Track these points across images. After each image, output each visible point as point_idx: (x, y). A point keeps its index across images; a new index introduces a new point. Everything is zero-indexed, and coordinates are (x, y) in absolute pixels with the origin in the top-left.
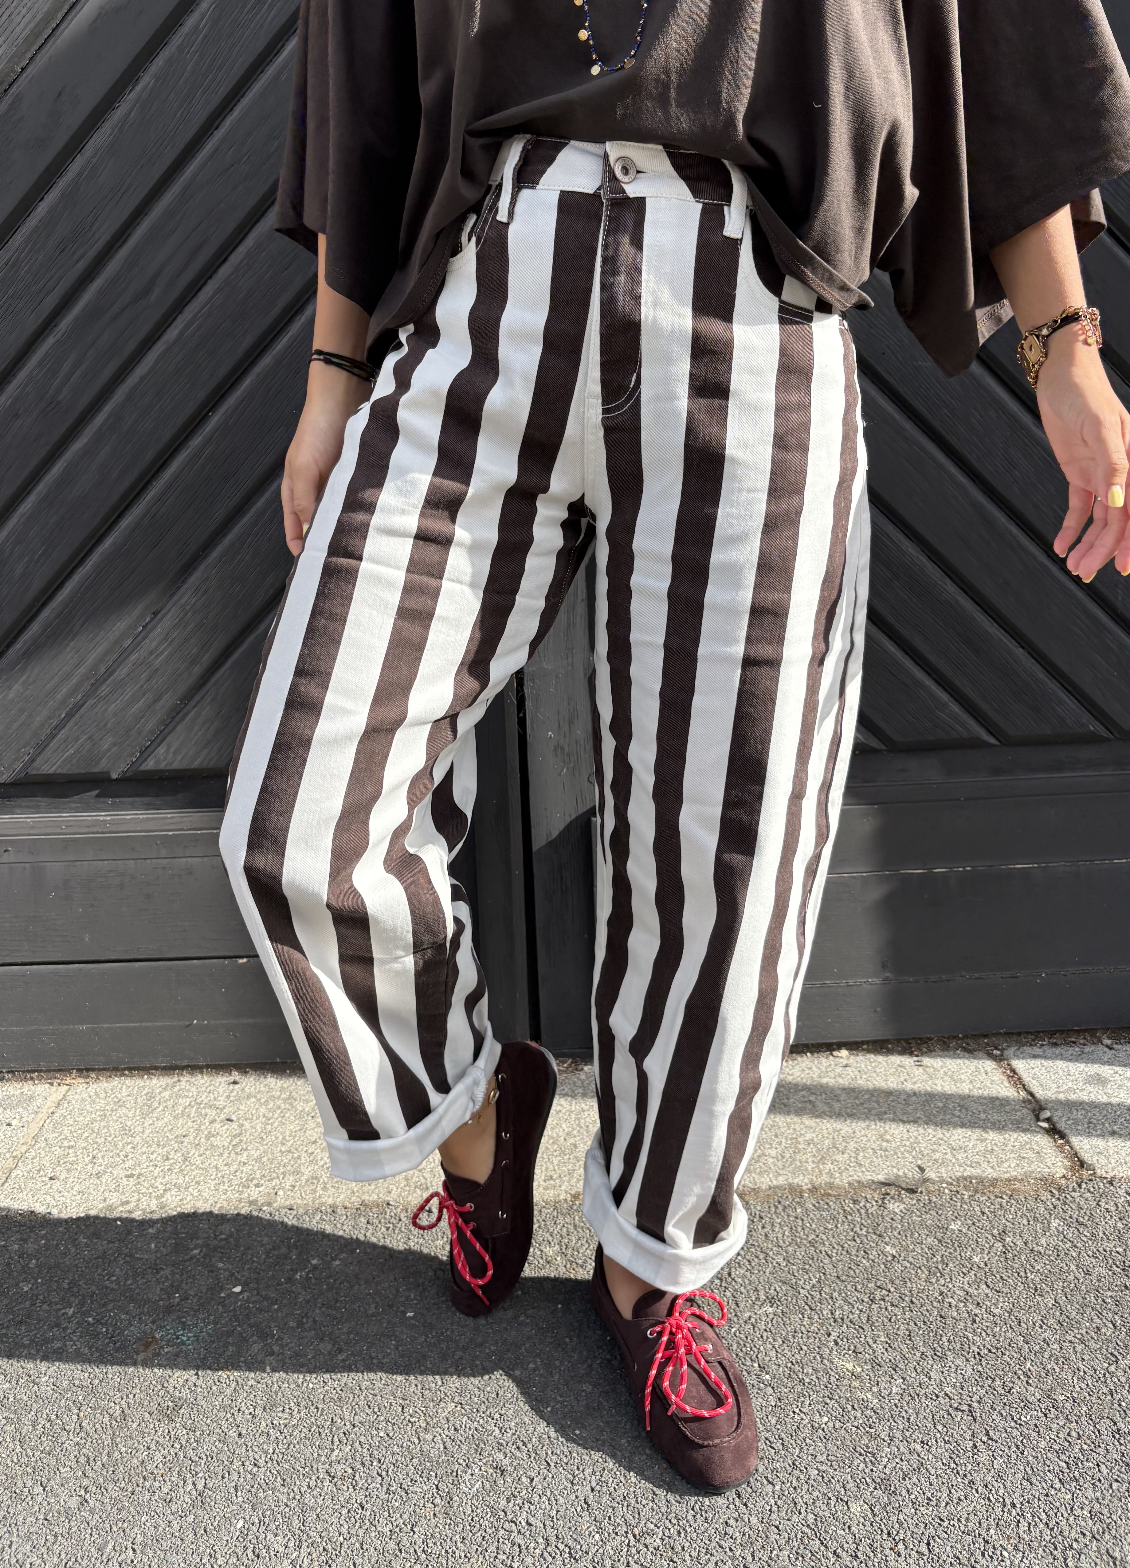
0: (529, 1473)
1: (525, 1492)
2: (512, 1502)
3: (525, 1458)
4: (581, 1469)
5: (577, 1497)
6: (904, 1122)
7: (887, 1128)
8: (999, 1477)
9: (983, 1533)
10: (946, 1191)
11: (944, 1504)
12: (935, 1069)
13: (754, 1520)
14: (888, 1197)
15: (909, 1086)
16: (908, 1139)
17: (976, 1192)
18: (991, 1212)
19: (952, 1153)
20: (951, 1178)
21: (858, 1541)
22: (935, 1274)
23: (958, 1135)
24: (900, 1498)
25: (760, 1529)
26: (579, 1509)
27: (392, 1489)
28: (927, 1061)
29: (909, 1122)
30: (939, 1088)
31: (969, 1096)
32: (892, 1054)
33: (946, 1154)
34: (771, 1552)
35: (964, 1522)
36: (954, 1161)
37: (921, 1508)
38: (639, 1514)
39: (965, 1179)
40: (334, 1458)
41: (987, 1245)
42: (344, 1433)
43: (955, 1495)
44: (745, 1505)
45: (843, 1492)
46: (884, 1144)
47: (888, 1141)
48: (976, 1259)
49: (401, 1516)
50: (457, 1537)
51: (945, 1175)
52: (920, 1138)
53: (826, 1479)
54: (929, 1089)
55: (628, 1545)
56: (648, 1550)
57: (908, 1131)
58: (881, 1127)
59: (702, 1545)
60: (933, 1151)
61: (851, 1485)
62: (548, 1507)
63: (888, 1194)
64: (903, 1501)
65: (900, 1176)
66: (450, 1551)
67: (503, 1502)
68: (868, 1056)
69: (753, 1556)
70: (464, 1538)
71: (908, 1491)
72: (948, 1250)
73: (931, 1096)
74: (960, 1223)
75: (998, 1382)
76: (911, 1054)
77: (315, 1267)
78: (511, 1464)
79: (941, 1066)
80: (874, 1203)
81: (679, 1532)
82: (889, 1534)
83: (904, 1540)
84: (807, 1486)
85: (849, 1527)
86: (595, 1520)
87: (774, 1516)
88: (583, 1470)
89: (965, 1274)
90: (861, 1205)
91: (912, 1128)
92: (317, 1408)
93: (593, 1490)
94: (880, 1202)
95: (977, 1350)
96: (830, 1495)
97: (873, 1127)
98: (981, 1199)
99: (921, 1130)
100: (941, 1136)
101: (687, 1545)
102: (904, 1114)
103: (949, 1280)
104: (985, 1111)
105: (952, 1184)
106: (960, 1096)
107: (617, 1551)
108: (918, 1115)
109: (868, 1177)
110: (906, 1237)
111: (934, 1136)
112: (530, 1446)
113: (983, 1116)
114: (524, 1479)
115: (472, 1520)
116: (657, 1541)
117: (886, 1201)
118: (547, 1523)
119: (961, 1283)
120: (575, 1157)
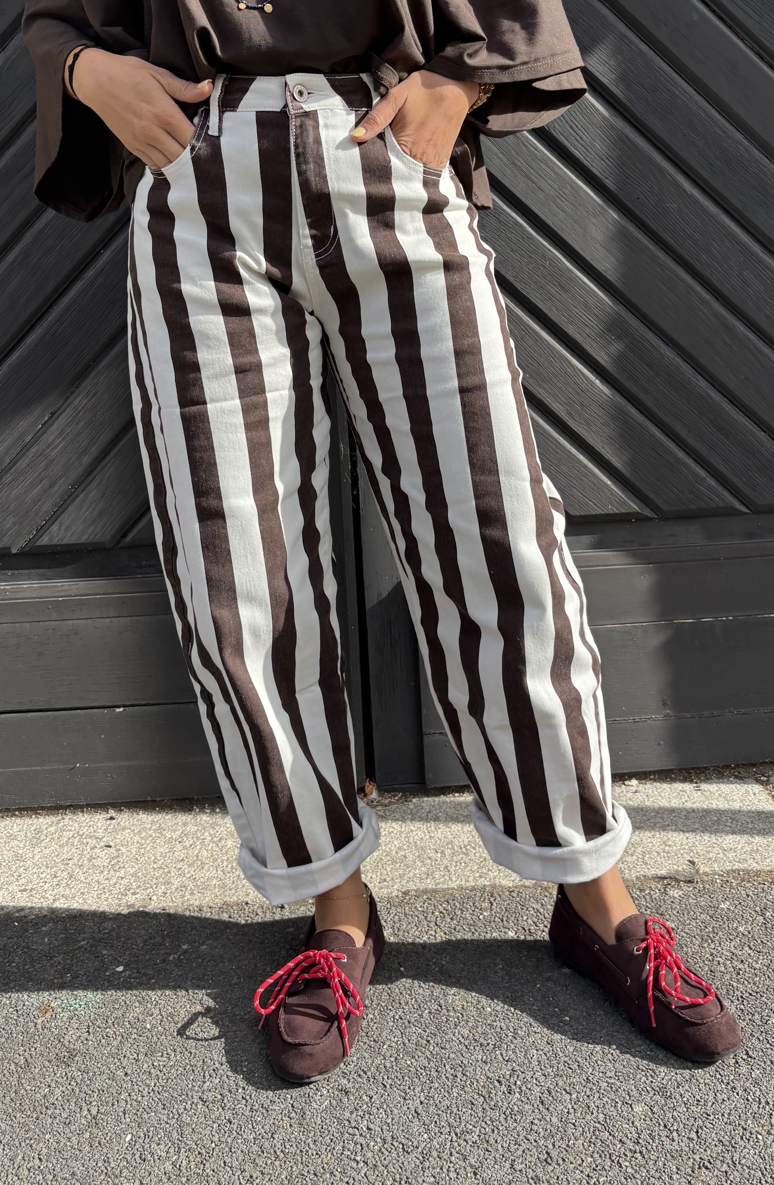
0: (368, 1093)
1: (365, 1106)
2: (355, 1114)
3: (365, 1082)
4: (412, 1088)
5: (408, 1108)
6: (683, 832)
7: (670, 836)
8: (756, 1083)
9: (743, 1123)
10: (718, 881)
11: (710, 1104)
12: (711, 793)
13: (555, 1120)
14: (669, 887)
15: (689, 805)
16: (687, 844)
17: (743, 880)
18: (755, 895)
19: (723, 853)
20: (722, 871)
21: (639, 1132)
22: (706, 941)
23: (729, 840)
24: (675, 1101)
25: (560, 1125)
26: (410, 1117)
27: (254, 1108)
28: (704, 786)
29: (688, 832)
30: (714, 806)
31: (739, 811)
32: (675, 782)
33: (719, 854)
34: (569, 1142)
35: (726, 1116)
36: (725, 859)
37: (692, 1107)
38: (460, 1119)
39: (734, 871)
40: (205, 1088)
41: (751, 919)
42: (214, 1070)
43: (720, 1097)
44: (548, 1109)
45: (628, 1097)
46: (667, 848)
47: (670, 846)
48: (741, 929)
49: (263, 1127)
50: (310, 1140)
51: (717, 869)
52: (697, 843)
53: (614, 1089)
54: (706, 807)
55: (451, 1141)
56: (467, 1143)
57: (687, 838)
58: (664, 835)
59: (512, 1138)
60: (708, 852)
61: (635, 1093)
62: (385, 1117)
63: (669, 884)
64: (677, 1102)
65: (679, 871)
66: (304, 1150)
67: (347, 1114)
68: (655, 784)
69: (554, 1146)
70: (315, 1141)
71: (681, 1095)
72: (718, 923)
73: (707, 812)
74: (728, 903)
75: (757, 1016)
76: (691, 781)
77: (186, 951)
78: (354, 1087)
79: (717, 791)
80: (658, 891)
81: (493, 1131)
82: (665, 1126)
83: (677, 1130)
84: (598, 1095)
85: (633, 1123)
86: (424, 1124)
87: (570, 1116)
88: (414, 1089)
89: (731, 940)
90: (646, 892)
91: (691, 835)
92: (191, 1053)
93: (421, 1103)
94: (662, 890)
95: (740, 994)
96: (617, 1100)
97: (658, 836)
98: (747, 885)
99: (698, 837)
100: (715, 841)
101: (499, 1139)
102: (684, 826)
103: (718, 945)
104: (752, 822)
105: (722, 876)
106: (732, 812)
107: (442, 1145)
108: (696, 826)
109: (652, 872)
110: (683, 914)
111: (709, 841)
112: (369, 1074)
113: (750, 826)
114: (364, 1097)
115: (322, 1128)
116: (475, 1137)
117: (667, 889)
118: (384, 1127)
119: (727, 945)
120: (406, 865)
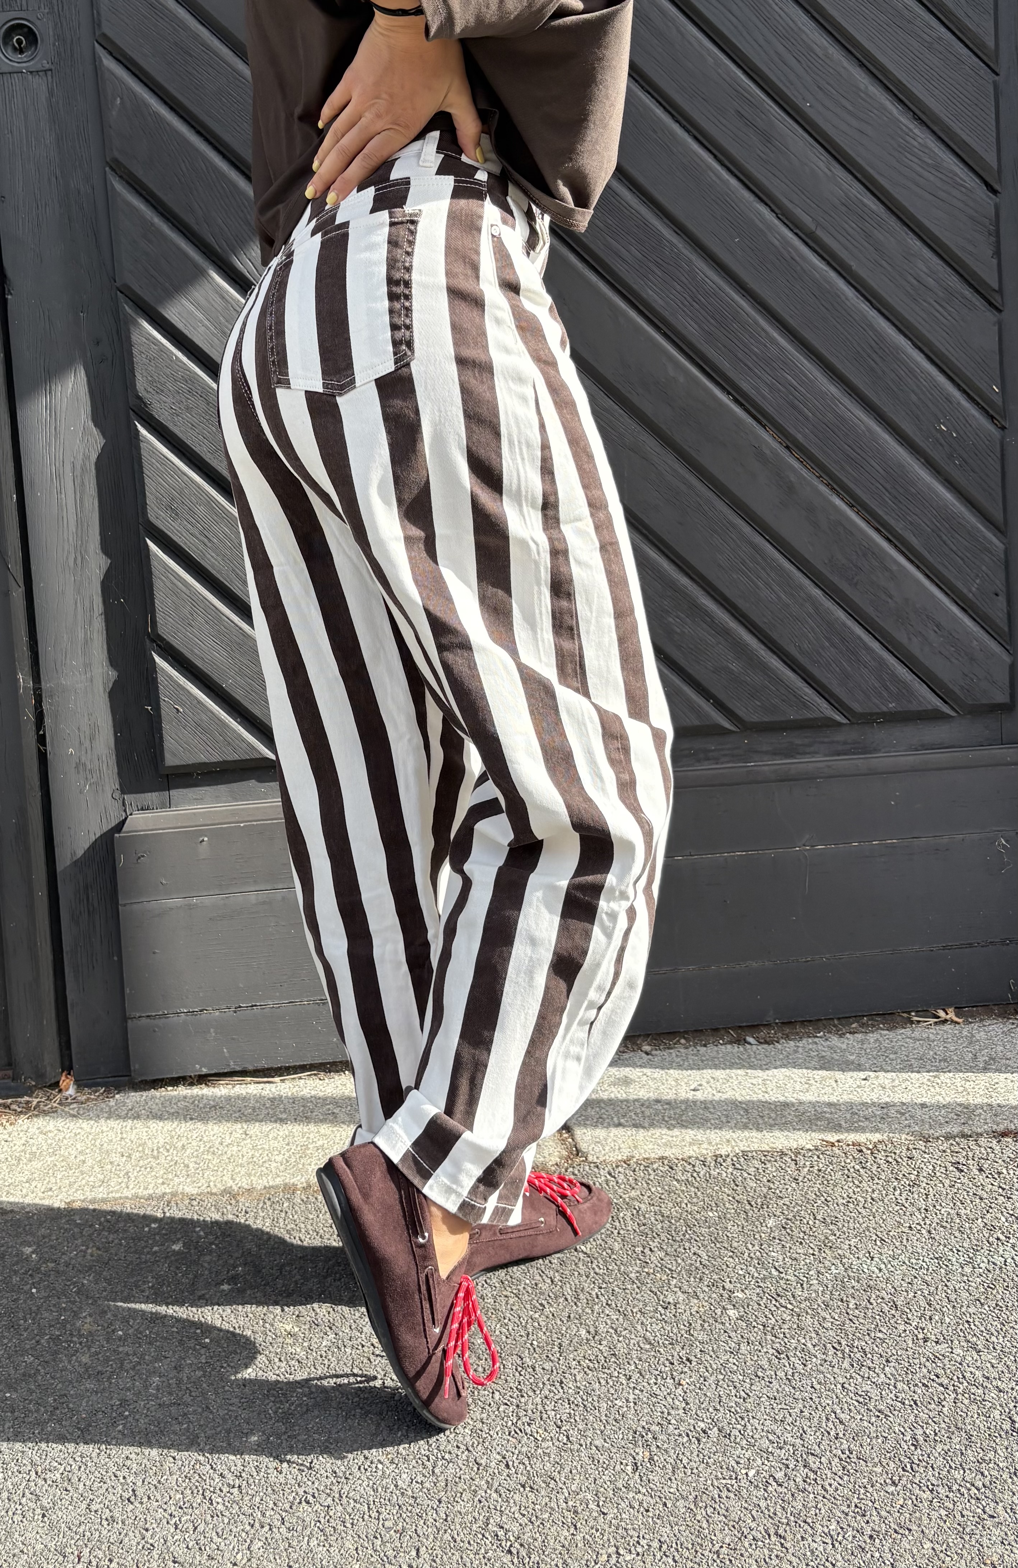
116: (57, 1475)
120: (81, 1171)
